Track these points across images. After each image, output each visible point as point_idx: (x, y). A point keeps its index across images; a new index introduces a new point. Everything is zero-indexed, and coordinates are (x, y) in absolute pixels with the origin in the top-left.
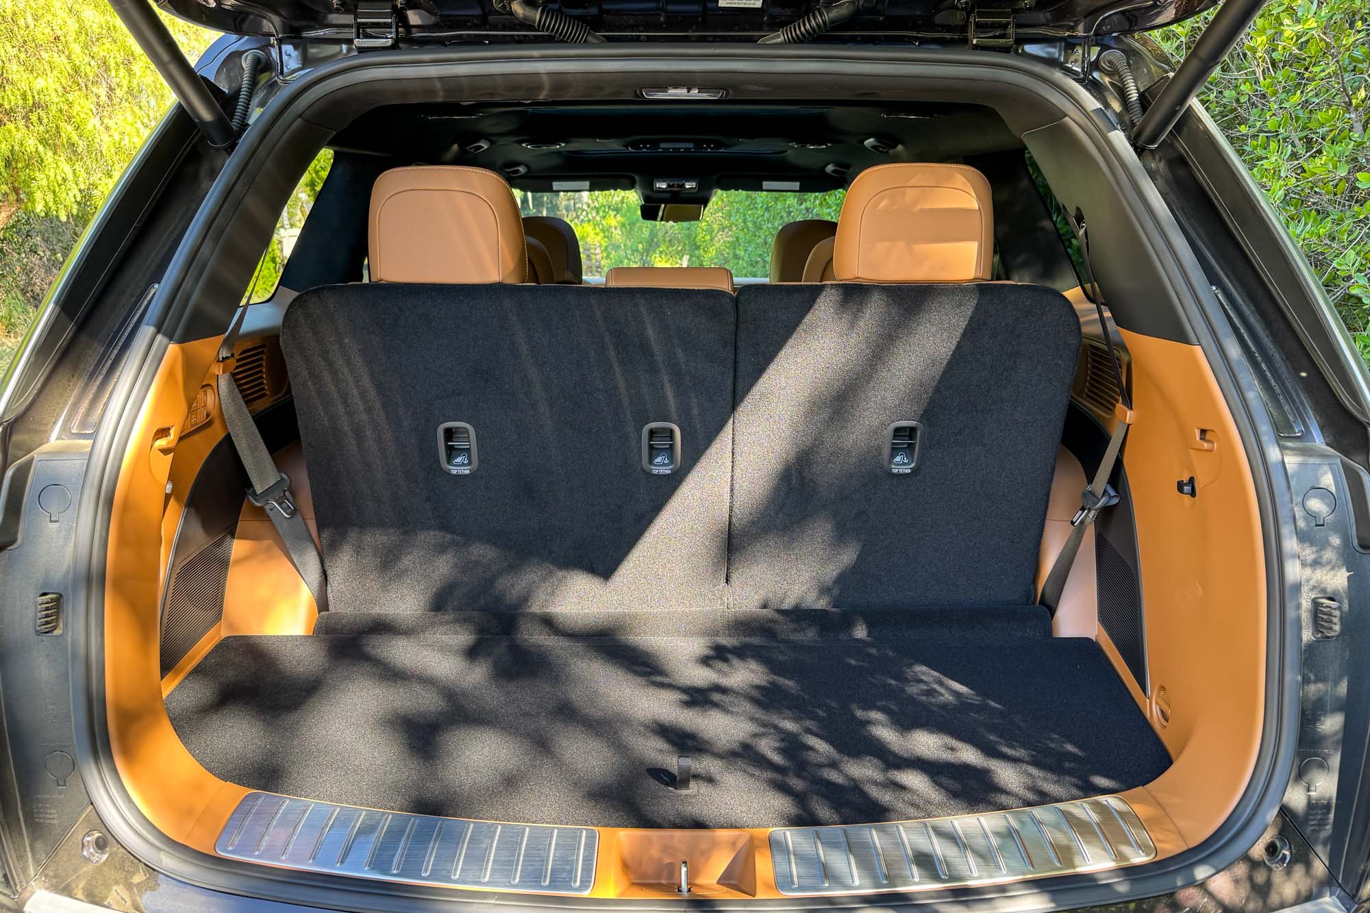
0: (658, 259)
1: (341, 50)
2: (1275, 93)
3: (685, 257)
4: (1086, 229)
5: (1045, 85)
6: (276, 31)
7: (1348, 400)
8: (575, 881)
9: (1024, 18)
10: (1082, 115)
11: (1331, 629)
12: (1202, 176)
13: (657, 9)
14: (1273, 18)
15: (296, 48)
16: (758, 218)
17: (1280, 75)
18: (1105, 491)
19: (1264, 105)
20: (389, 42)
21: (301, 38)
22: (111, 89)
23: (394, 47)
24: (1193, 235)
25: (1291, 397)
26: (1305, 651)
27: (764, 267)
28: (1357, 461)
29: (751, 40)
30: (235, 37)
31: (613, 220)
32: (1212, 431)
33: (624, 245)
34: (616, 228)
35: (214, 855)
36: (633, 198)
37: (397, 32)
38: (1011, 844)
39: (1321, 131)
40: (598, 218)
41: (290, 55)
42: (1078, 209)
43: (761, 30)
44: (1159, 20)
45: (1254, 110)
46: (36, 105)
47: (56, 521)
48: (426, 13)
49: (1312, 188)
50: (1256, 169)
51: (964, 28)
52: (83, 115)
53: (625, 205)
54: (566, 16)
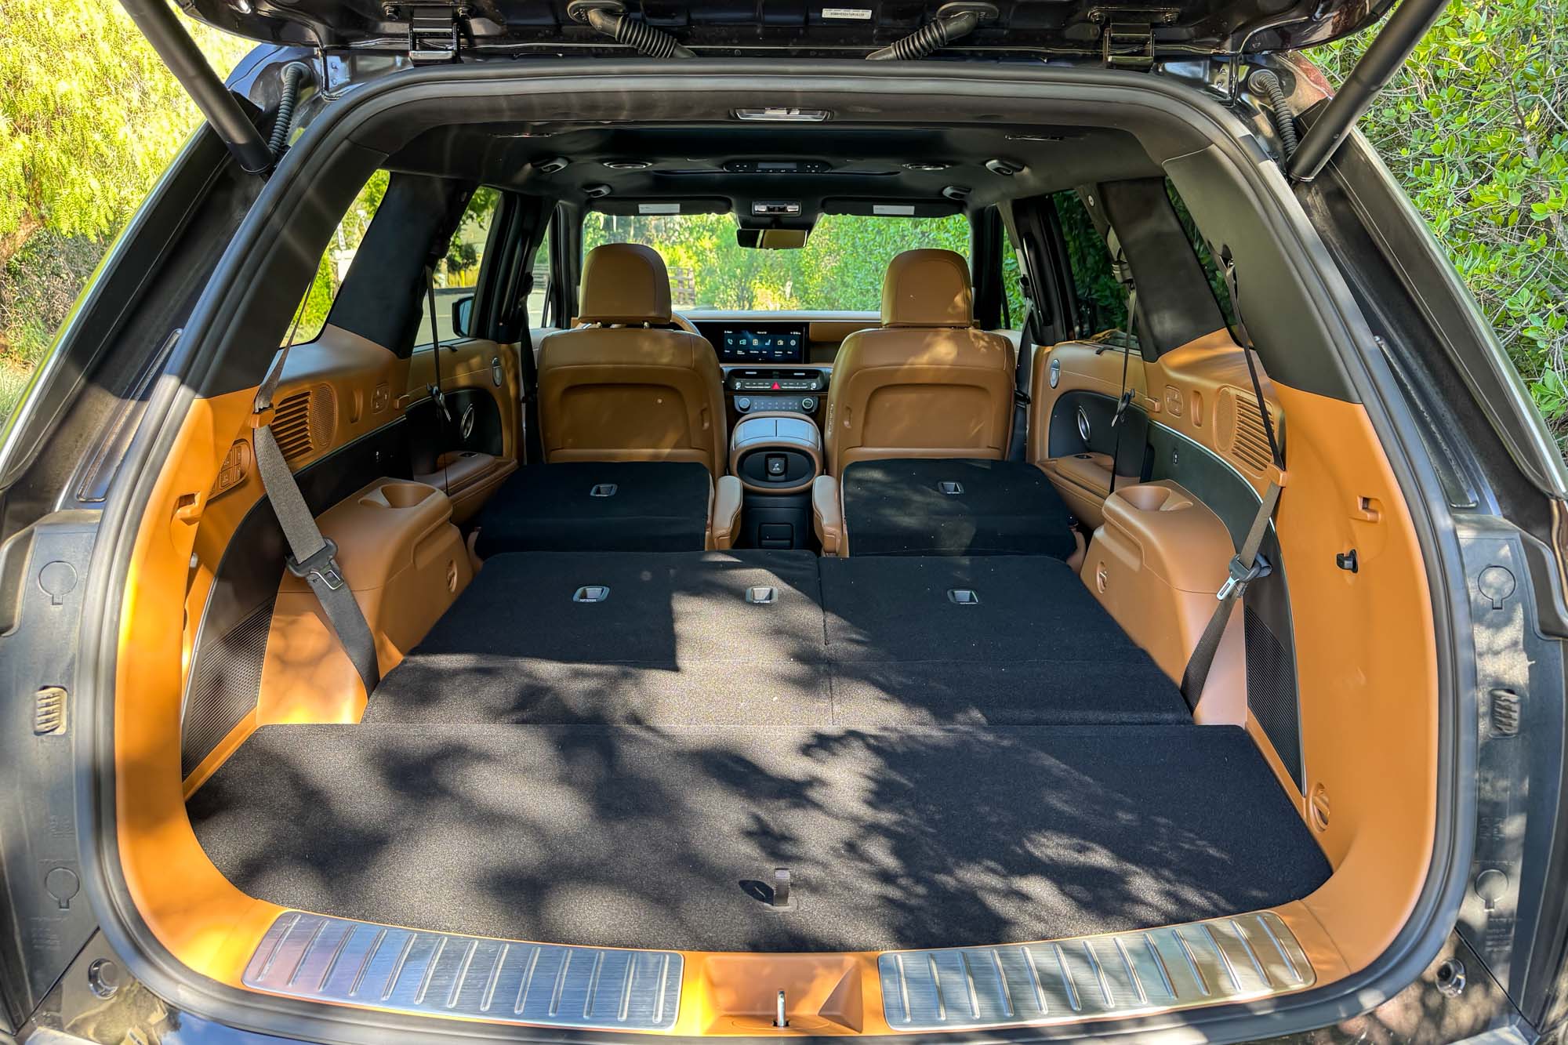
0: (758, 285)
1: (395, 64)
2: (1439, 114)
3: (788, 283)
4: (1234, 270)
5: (1187, 108)
6: (320, 41)
7: (1529, 469)
8: (656, 1016)
9: (1164, 33)
10: (1231, 144)
11: (1510, 725)
12: (1363, 213)
13: (753, 20)
14: (1437, 30)
15: (343, 59)
16: (868, 242)
17: (1445, 93)
18: (1255, 561)
19: (1426, 125)
20: (449, 55)
21: (349, 49)
22: (144, 93)
23: (455, 60)
24: (1354, 278)
25: (1463, 462)
26: (1482, 749)
27: (875, 296)
28: (1538, 535)
29: (859, 56)
30: (273, 47)
31: (707, 243)
32: (1376, 500)
33: (720, 271)
34: (711, 252)
35: (242, 987)
36: (730, 220)
37: (458, 43)
38: (1150, 966)
39: (1490, 156)
40: (691, 240)
41: (336, 68)
42: (1225, 247)
43: (870, 43)
44: (1316, 37)
45: (1416, 131)
46: (60, 111)
47: (59, 604)
48: (492, 23)
49: (1481, 218)
50: (1418, 197)
51: (1098, 43)
52: (112, 123)
53: (721, 226)
54: (650, 27)
